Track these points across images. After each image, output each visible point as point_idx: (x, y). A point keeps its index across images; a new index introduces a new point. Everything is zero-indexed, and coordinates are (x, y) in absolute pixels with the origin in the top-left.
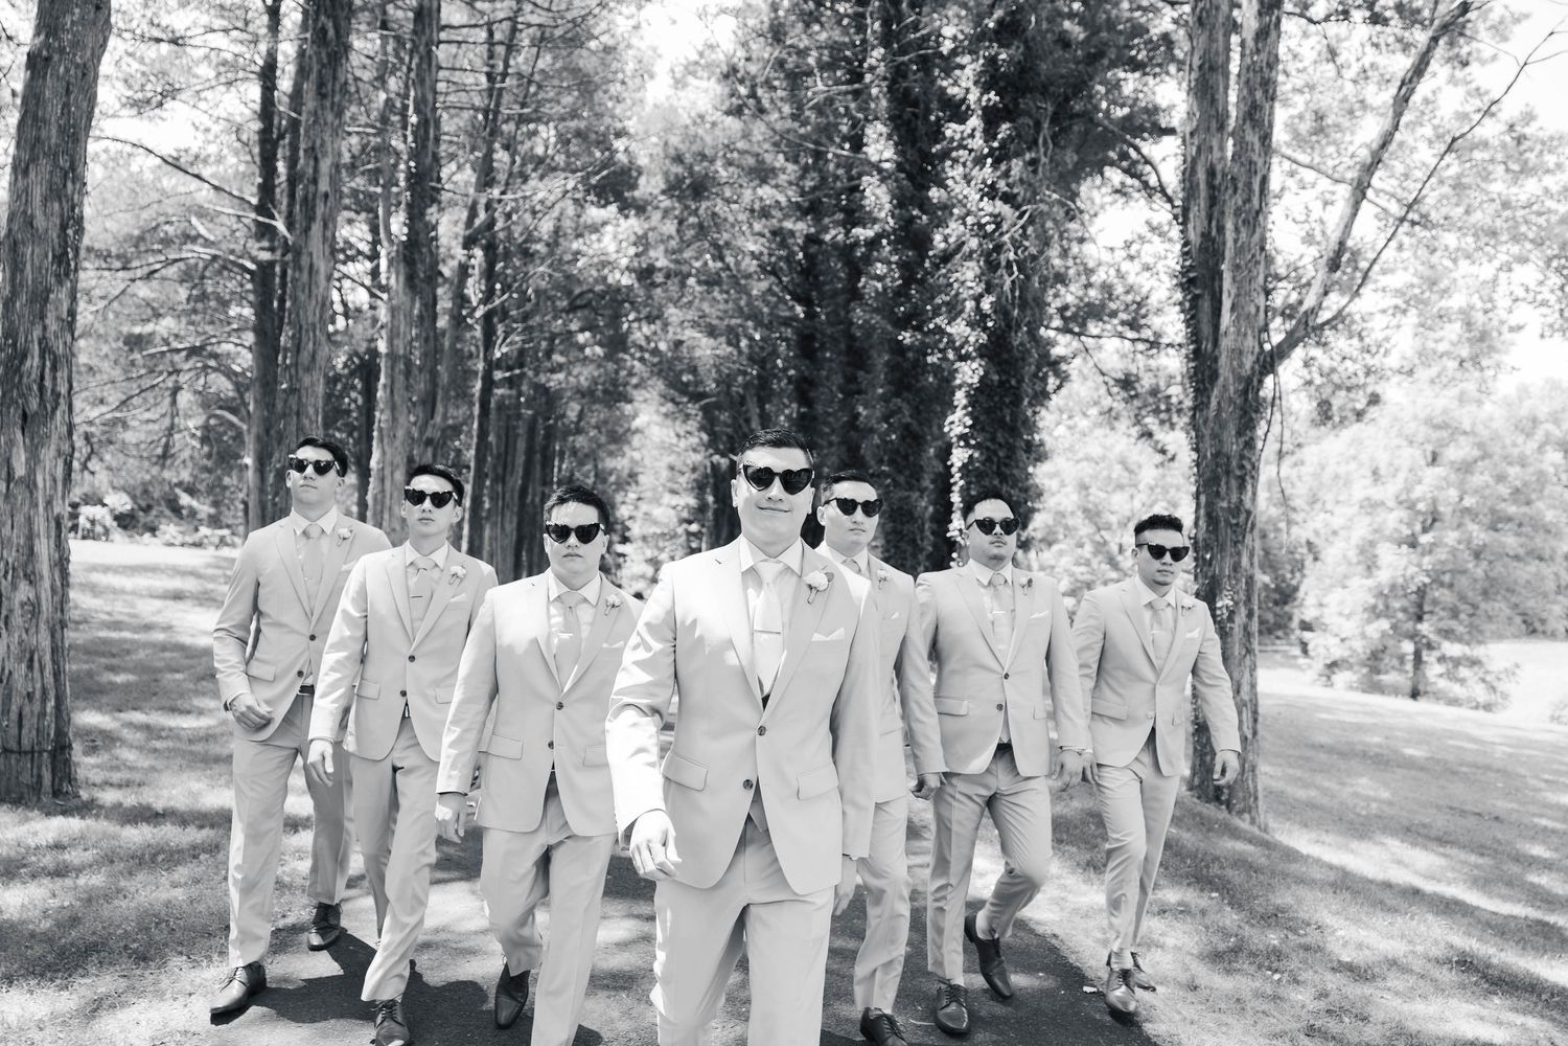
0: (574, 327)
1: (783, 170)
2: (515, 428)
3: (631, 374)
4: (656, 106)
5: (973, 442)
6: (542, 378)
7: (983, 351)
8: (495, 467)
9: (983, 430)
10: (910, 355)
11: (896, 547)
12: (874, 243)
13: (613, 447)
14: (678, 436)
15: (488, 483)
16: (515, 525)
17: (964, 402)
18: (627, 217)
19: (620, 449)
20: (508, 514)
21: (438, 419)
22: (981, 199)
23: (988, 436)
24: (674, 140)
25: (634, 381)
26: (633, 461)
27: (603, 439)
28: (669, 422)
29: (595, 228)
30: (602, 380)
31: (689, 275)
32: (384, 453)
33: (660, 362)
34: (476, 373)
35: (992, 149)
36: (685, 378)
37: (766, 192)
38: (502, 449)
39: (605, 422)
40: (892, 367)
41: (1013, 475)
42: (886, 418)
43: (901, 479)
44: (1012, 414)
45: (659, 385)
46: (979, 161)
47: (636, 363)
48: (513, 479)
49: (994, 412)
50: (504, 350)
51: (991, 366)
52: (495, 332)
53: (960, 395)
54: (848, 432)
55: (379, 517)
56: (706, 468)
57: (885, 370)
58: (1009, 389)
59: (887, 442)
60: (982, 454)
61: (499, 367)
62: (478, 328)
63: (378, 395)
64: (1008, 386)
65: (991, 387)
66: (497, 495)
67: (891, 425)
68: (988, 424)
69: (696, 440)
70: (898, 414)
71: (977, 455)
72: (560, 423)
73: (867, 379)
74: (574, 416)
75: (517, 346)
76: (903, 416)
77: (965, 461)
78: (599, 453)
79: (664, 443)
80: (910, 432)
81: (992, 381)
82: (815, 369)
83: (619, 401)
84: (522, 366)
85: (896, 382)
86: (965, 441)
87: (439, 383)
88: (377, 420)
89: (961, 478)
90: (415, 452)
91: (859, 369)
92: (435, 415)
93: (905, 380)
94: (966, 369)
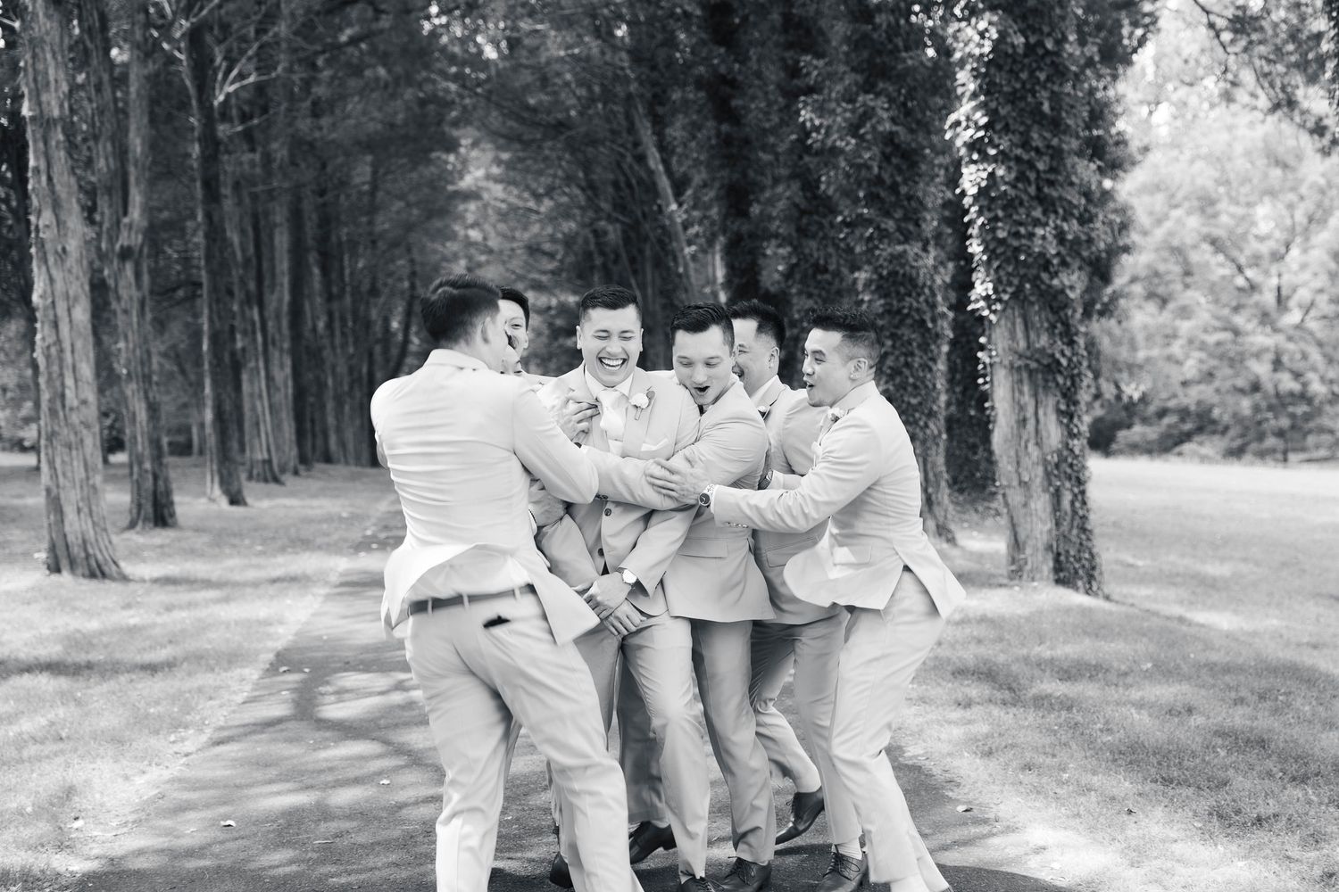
2: (267, 214)
3: (445, 104)
5: (992, 152)
6: (304, 125)
8: (243, 282)
9: (1006, 129)
10: (880, 19)
11: (893, 336)
13: (432, 225)
14: (538, 197)
15: (236, 308)
16: (288, 370)
17: (972, 87)
19: (447, 226)
20: (275, 354)
21: (135, 214)
23: (1016, 139)
25: (452, 114)
28: (517, 176)
30: (400, 118)
32: (52, 280)
33: (489, 79)
34: (192, 129)
36: (532, 101)
38: (251, 250)
40: (858, 43)
41: (1061, 198)
42: (854, 129)
43: (890, 225)
44: (1055, 98)
45: (494, 116)
48: (275, 296)
49: (1023, 98)
50: (231, 89)
51: (1010, 22)
52: (212, 61)
53: (963, 76)
54: (801, 158)
55: (58, 384)
56: (586, 241)
57: (845, 48)
58: (1043, 57)
59: (859, 167)
60: (1009, 169)
61: (225, 115)
62: (182, 57)
63: (30, 187)
64: (1040, 51)
65: (1013, 58)
66: (253, 324)
67: (861, 138)
68: (1015, 119)
69: (564, 199)
70: (870, 118)
71: (1001, 172)
72: (342, 197)
73: (816, 67)
74: (364, 183)
75: (252, 79)
76: (880, 121)
77: (984, 184)
78: (413, 237)
79: (514, 209)
80: (897, 147)
81: (1013, 46)
82: (736, 60)
83: (432, 150)
84: (265, 110)
85: (865, 66)
86: (979, 152)
87: (131, 156)
88: (33, 228)
89: (980, 213)
90: (106, 272)
91: (805, 51)
92: (130, 209)
93: (878, 60)
94: (969, 32)
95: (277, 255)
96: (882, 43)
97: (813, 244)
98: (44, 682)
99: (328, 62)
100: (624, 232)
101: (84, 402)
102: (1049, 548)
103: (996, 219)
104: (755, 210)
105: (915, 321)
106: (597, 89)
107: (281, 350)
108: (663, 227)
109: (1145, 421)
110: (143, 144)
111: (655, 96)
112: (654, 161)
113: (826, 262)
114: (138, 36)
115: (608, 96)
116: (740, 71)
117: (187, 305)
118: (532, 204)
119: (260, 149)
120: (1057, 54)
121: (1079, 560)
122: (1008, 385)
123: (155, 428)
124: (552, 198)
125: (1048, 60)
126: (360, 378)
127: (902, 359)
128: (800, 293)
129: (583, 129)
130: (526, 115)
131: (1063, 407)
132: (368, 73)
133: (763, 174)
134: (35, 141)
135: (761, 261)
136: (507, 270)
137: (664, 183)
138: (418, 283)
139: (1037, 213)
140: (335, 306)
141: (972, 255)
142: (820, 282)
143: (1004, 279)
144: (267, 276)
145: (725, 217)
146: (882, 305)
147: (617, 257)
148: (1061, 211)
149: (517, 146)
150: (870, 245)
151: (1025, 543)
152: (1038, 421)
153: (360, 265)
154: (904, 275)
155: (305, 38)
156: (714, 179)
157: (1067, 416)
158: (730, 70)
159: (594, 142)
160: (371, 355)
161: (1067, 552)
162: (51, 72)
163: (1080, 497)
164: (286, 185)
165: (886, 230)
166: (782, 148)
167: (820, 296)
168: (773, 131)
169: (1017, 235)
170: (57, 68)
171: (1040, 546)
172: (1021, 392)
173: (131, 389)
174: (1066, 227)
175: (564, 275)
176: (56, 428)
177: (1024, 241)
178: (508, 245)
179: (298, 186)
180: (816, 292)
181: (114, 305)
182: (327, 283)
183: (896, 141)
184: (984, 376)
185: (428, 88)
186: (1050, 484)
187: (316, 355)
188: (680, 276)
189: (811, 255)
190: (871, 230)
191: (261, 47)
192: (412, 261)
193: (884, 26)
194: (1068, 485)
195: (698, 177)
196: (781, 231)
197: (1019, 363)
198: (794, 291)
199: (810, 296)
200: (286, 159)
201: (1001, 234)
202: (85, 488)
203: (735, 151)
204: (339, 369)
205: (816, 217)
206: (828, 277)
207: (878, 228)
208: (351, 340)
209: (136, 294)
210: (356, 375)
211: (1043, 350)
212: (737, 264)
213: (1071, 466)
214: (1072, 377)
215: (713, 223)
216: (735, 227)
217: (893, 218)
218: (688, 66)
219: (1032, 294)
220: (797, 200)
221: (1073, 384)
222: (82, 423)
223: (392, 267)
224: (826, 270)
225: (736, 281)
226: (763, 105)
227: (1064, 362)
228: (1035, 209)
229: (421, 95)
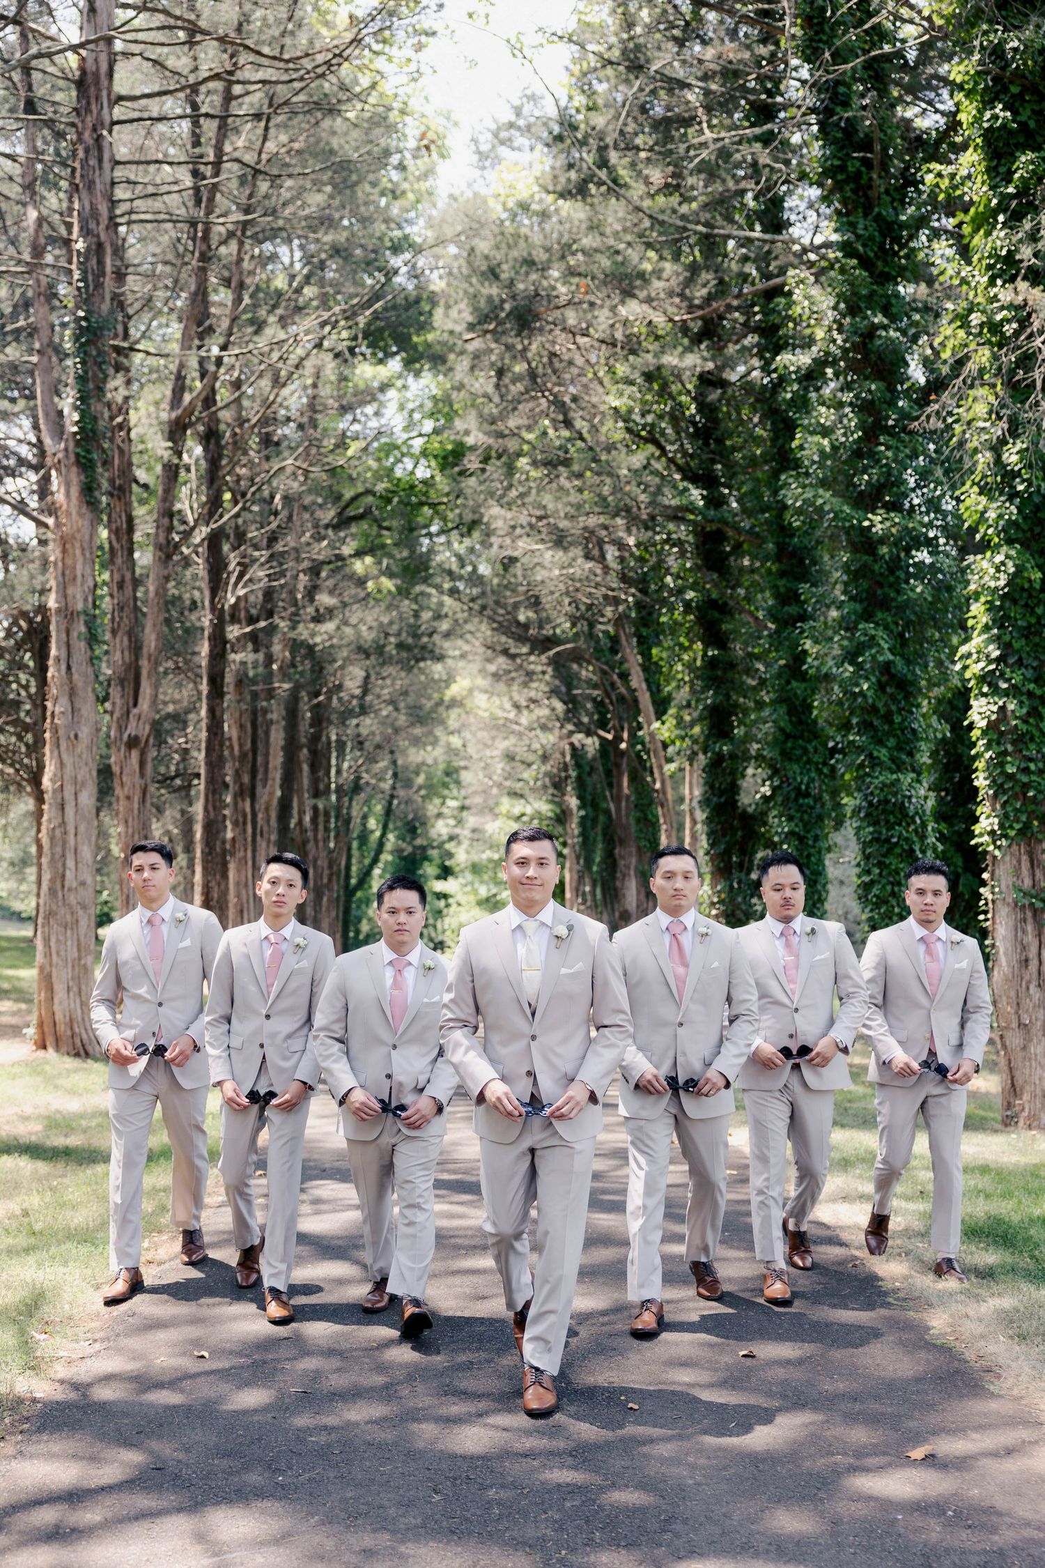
0: (347, 550)
1: (658, 273)
2: (265, 711)
3: (438, 617)
4: (452, 197)
5: (1005, 686)
6: (306, 629)
7: (1012, 534)
8: (237, 775)
9: (1020, 663)
10: (884, 550)
11: (880, 864)
12: (812, 376)
13: (418, 731)
14: (517, 707)
15: (229, 799)
17: (984, 619)
18: (417, 374)
19: (431, 733)
21: (144, 705)
22: (992, 282)
23: (1030, 674)
24: (483, 246)
25: (445, 626)
26: (451, 750)
27: (402, 719)
28: (501, 687)
29: (370, 395)
30: (395, 627)
31: (519, 454)
32: (62, 764)
33: (483, 594)
34: (202, 629)
35: (1005, 198)
36: (522, 618)
37: (632, 310)
38: (248, 745)
39: (405, 693)
40: (856, 574)
42: (851, 656)
43: (882, 753)
45: (484, 630)
46: (985, 221)
47: (447, 600)
48: (267, 790)
50: (241, 592)
51: (1028, 556)
52: (226, 565)
53: (977, 608)
54: (788, 683)
55: (60, 865)
56: (563, 753)
57: (844, 578)
59: (856, 695)
60: (1021, 703)
61: (234, 619)
62: (200, 561)
63: (49, 674)
65: (1030, 592)
66: (245, 816)
67: (859, 667)
68: (1029, 653)
69: (545, 712)
70: (870, 647)
71: (1011, 707)
72: (335, 700)
73: (814, 595)
74: (355, 687)
75: (261, 585)
76: (880, 650)
77: (994, 717)
78: (398, 741)
79: (495, 718)
80: (893, 677)
81: (1030, 581)
82: (728, 586)
83: (423, 659)
84: (270, 614)
85: (865, 596)
86: (990, 685)
87: (145, 650)
88: (48, 714)
89: (988, 747)
90: (113, 760)
91: (802, 579)
92: (140, 700)
93: (879, 592)
94: (985, 564)
95: (272, 750)
96: (883, 575)
97: (796, 768)
98: (23, 1165)
99: (332, 572)
100: (602, 746)
101: (83, 884)
104: (739, 730)
105: (904, 850)
107: (269, 841)
108: (644, 743)
110: (157, 640)
113: (809, 787)
114: (161, 539)
116: (732, 597)
117: (184, 793)
118: (513, 715)
119: (263, 650)
122: (1011, 923)
127: (889, 888)
128: (780, 815)
129: (570, 646)
130: (515, 630)
132: (371, 584)
133: (746, 697)
134: (58, 631)
135: (741, 781)
137: (645, 699)
140: (321, 802)
141: (976, 789)
142: (801, 805)
143: (1012, 815)
144: (261, 770)
145: (708, 737)
146: (871, 833)
147: (594, 769)
149: (504, 659)
150: (862, 772)
151: (1023, 1087)
152: (1040, 962)
154: (896, 803)
156: (698, 700)
158: (723, 595)
159: (579, 659)
160: (349, 849)
162: (79, 567)
164: (285, 685)
165: (879, 758)
166: (771, 672)
167: (801, 820)
169: (1026, 770)
170: (84, 563)
171: (1039, 1092)
172: (1024, 931)
176: (54, 907)
177: (1034, 778)
180: (797, 815)
181: (118, 791)
182: (315, 781)
183: (894, 671)
184: (986, 912)
188: (656, 791)
189: (795, 779)
190: (863, 758)
191: (272, 555)
192: (395, 763)
193: (886, 558)
195: (682, 698)
196: (763, 753)
197: (1024, 901)
198: (775, 812)
200: (287, 661)
201: (1010, 770)
202: (77, 969)
203: (720, 674)
205: (801, 742)
206: (810, 801)
207: (870, 756)
208: (332, 834)
209: (139, 781)
212: (716, 784)
215: (695, 742)
216: (717, 747)
217: (886, 746)
218: (679, 590)
219: (1039, 831)
220: (783, 724)
222: (79, 902)
223: (376, 768)
224: (807, 795)
225: (715, 799)
226: (752, 630)
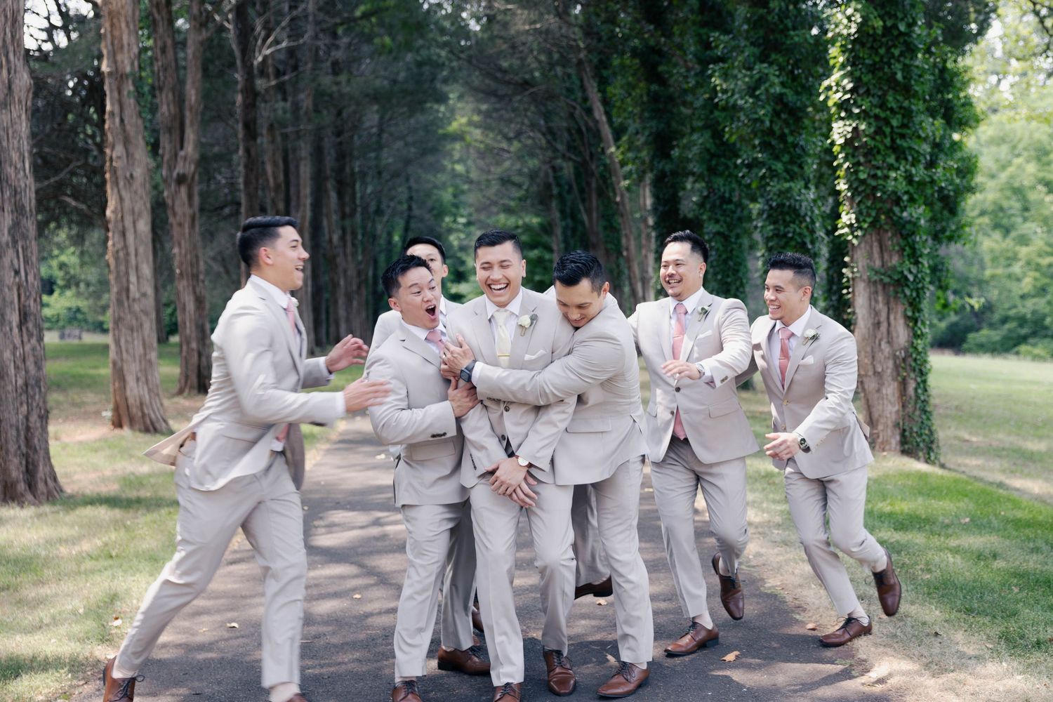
2: (294, 150)
3: (437, 65)
5: (856, 111)
6: (326, 80)
9: (868, 93)
13: (426, 160)
17: (841, 59)
19: (438, 161)
21: (190, 148)
23: (875, 101)
25: (442, 73)
26: (456, 176)
27: (413, 152)
28: (492, 122)
30: (401, 76)
32: (121, 199)
33: (470, 46)
34: (236, 82)
36: (504, 64)
38: (281, 178)
39: (414, 130)
40: (757, 23)
41: (910, 148)
42: (751, 90)
43: (779, 167)
44: (907, 69)
45: (473, 76)
47: (441, 50)
48: (299, 214)
49: (881, 69)
50: (268, 52)
51: (871, 9)
52: (253, 30)
53: (834, 51)
54: (712, 112)
55: (124, 280)
56: (547, 175)
57: (746, 27)
58: (897, 37)
59: (756, 120)
60: (869, 125)
61: (263, 72)
62: (230, 27)
63: (106, 126)
64: (895, 33)
65: (874, 36)
67: (757, 98)
68: (874, 85)
69: (529, 142)
70: (765, 82)
71: (863, 127)
72: (356, 138)
73: (722, 42)
74: (372, 127)
75: (284, 45)
76: (772, 85)
77: (849, 136)
78: (410, 169)
79: (489, 149)
80: (785, 105)
81: (874, 28)
82: (663, 35)
83: (425, 102)
84: (295, 68)
85: (761, 41)
86: (846, 111)
87: (187, 103)
88: (108, 158)
89: (846, 159)
90: (165, 194)
91: (716, 28)
92: (186, 145)
93: (771, 37)
94: (839, 16)
95: (302, 181)
96: (775, 24)
97: (720, 181)
98: (103, 512)
99: (346, 33)
100: (576, 168)
101: (144, 295)
102: (897, 425)
103: (858, 164)
104: (675, 153)
105: (797, 243)
106: (556, 56)
108: (605, 165)
109: (992, 326)
110: (197, 94)
111: (601, 61)
112: (599, 113)
113: (731, 195)
114: (195, 11)
115: (564, 62)
116: (665, 44)
117: (233, 219)
118: (504, 145)
119: (290, 99)
120: (908, 34)
121: (920, 435)
122: (866, 295)
123: (200, 316)
124: (520, 141)
125: (901, 40)
126: (367, 279)
128: (710, 219)
129: (543, 87)
130: (499, 75)
131: (910, 314)
132: (377, 41)
133: (683, 124)
134: (111, 91)
135: (681, 194)
136: (484, 196)
137: (607, 131)
138: (414, 206)
139: (891, 160)
140: (347, 223)
141: (839, 192)
142: (725, 211)
143: (865, 211)
144: (294, 198)
145: (653, 158)
146: (772, 230)
147: (571, 187)
148: (910, 158)
149: (493, 99)
150: (763, 183)
151: (878, 421)
152: (889, 324)
153: (369, 190)
154: (790, 206)
155: (328, 13)
156: (644, 128)
157: (913, 320)
158: (658, 43)
159: (551, 96)
160: (376, 262)
161: (911, 428)
162: (125, 37)
163: (922, 386)
164: (310, 127)
165: (775, 170)
166: (698, 104)
167: (725, 222)
168: (692, 91)
169: (875, 177)
170: (129, 34)
171: (890, 423)
172: (877, 301)
173: (182, 285)
174: (914, 171)
175: (529, 201)
176: (122, 315)
177: (881, 182)
178: (485, 177)
179: (319, 129)
180: (722, 218)
181: (171, 219)
182: (342, 204)
183: (785, 100)
184: (848, 288)
185: (424, 53)
186: (898, 374)
187: (331, 261)
188: (617, 204)
189: (719, 190)
190: (764, 171)
191: (292, 20)
192: (410, 188)
193: (777, 10)
194: (912, 375)
195: (633, 126)
196: (695, 170)
197: (875, 278)
198: (705, 217)
199: (717, 221)
200: (311, 107)
201: (863, 176)
202: (143, 363)
203: (661, 106)
204: (349, 273)
205: (723, 160)
206: (732, 207)
207: (770, 169)
208: (360, 250)
209: (188, 211)
210: (363, 277)
211: (894, 268)
212: (661, 196)
213: (915, 360)
214: (917, 290)
215: (643, 163)
216: (660, 166)
217: (782, 161)
218: (626, 39)
219: (886, 224)
220: (708, 146)
221: (918, 296)
222: (142, 311)
223: (393, 193)
224: (730, 201)
225: (661, 208)
226: (683, 70)
227: (911, 278)
228: (889, 156)
229: (419, 58)
